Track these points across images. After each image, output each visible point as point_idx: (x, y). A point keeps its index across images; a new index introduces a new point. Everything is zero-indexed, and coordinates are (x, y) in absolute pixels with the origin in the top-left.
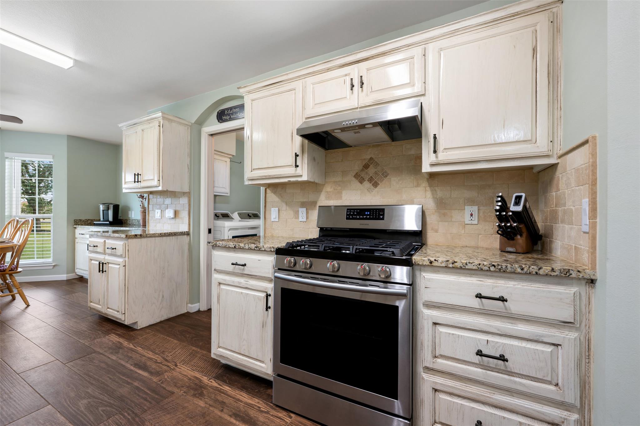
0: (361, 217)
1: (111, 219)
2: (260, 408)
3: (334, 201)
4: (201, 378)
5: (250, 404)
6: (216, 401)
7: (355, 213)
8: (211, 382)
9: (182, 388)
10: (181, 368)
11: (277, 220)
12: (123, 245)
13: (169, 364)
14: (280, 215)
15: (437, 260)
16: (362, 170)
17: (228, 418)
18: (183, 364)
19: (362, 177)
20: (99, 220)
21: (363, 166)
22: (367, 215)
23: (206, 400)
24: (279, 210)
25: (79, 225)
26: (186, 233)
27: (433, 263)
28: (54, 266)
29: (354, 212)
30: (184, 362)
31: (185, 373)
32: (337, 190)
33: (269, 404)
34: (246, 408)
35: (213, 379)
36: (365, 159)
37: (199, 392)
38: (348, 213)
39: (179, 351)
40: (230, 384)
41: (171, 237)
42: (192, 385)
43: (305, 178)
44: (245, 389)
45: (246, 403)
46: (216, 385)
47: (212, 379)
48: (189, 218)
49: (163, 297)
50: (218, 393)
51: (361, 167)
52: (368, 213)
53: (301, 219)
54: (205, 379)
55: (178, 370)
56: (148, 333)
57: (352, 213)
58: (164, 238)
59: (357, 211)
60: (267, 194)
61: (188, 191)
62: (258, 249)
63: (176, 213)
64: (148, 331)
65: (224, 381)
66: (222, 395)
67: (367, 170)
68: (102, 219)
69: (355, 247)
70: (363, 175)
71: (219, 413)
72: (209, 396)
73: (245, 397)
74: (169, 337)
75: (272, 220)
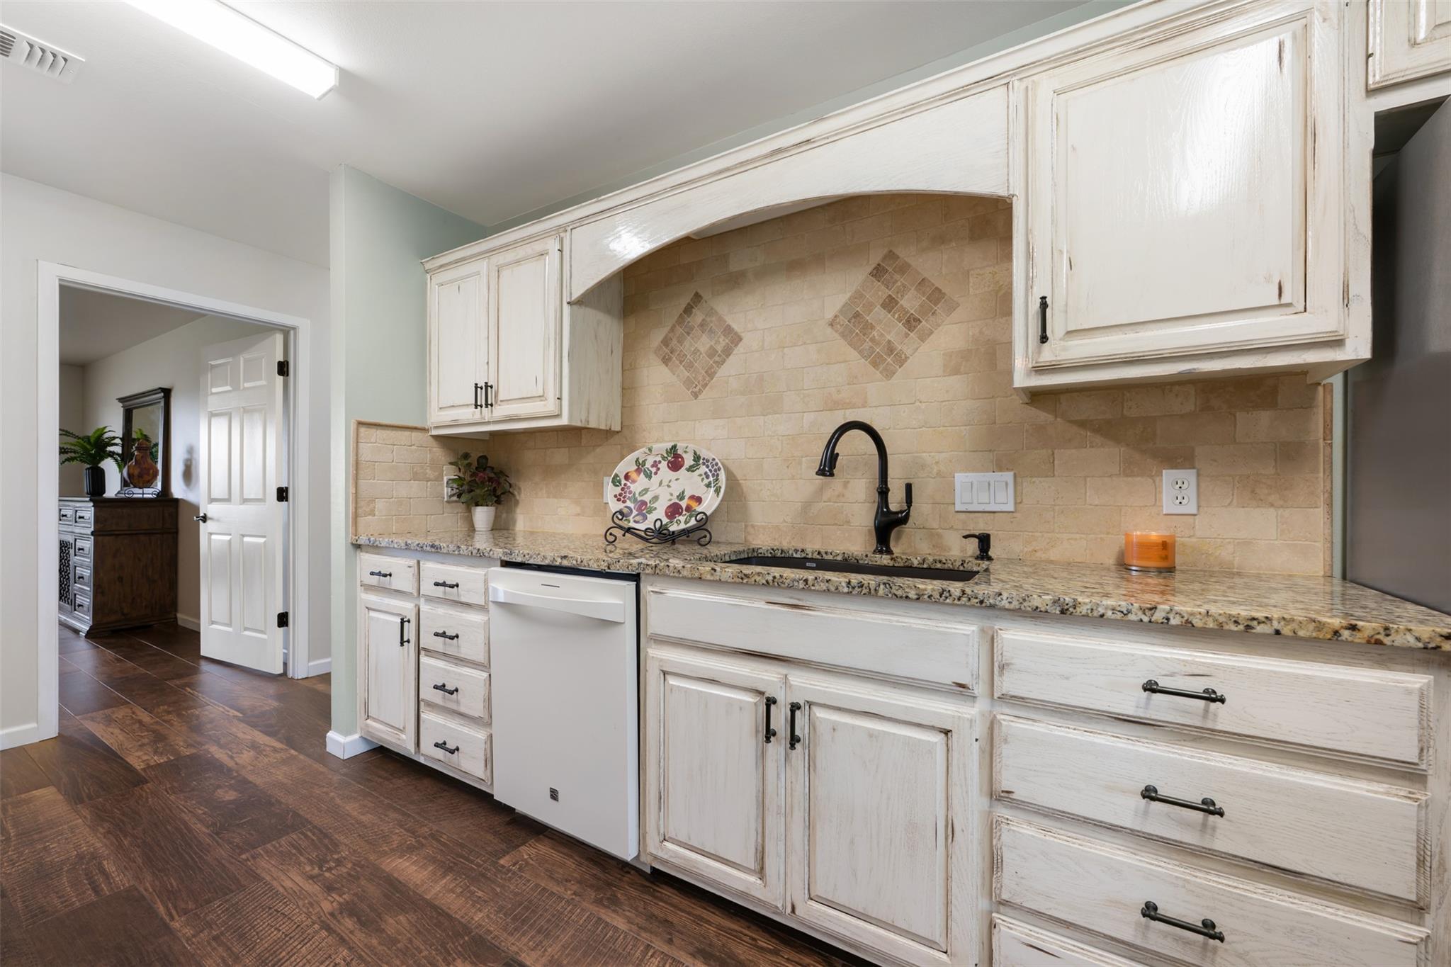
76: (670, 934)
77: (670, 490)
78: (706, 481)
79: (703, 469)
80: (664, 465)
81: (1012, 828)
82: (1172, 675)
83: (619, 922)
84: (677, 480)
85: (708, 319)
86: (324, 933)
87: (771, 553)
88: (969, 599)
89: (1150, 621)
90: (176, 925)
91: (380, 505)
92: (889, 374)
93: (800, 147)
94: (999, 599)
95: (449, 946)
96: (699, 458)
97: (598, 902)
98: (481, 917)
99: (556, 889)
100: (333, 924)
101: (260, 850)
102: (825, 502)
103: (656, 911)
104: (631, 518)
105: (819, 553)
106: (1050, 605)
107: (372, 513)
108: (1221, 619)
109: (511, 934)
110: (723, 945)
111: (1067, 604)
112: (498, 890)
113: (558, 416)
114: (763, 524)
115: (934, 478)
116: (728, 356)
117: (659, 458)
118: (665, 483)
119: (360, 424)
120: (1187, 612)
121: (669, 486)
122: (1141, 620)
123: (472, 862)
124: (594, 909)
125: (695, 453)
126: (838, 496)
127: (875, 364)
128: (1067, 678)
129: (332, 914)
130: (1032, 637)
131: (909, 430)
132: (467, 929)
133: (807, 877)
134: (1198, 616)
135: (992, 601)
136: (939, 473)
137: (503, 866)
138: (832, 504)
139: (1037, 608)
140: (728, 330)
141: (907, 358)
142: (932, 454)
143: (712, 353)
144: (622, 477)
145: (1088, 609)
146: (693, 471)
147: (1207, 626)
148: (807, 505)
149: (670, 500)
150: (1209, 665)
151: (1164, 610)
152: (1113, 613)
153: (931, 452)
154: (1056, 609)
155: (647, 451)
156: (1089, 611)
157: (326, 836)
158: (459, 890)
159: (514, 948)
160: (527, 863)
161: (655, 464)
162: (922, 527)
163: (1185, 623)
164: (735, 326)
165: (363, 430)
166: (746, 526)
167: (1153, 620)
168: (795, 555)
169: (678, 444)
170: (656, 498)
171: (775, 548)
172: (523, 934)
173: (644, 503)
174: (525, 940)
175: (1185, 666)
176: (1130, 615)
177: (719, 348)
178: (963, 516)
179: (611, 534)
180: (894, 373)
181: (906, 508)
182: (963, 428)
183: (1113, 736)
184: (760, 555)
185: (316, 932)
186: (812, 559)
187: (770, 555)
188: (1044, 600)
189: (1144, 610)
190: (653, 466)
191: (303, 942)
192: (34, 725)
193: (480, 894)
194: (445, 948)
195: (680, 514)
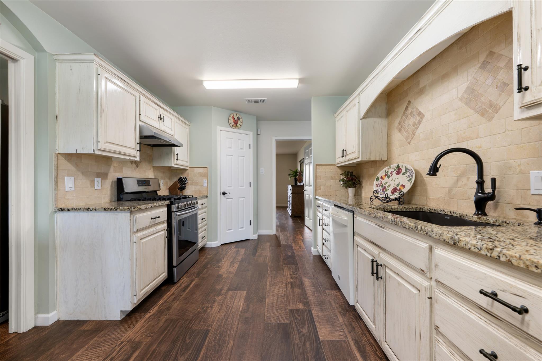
3: (119, 173)
11: (73, 189)
14: (75, 184)
24: (75, 179)
32: (120, 166)
53: (96, 188)
60: (59, 161)
75: (67, 189)
76: (352, 331)
77: (395, 182)
78: (408, 179)
79: (408, 174)
80: (394, 172)
81: (439, 345)
82: (504, 291)
83: (341, 320)
84: (398, 178)
85: (413, 111)
86: (285, 285)
87: (429, 210)
88: (423, 232)
89: (491, 256)
90: (268, 271)
91: (322, 187)
92: (490, 119)
93: (418, 33)
94: (432, 233)
95: (302, 300)
96: (407, 169)
97: (340, 312)
98: (312, 299)
99: (333, 303)
100: (287, 284)
101: (287, 266)
102: (458, 188)
103: (353, 324)
104: (379, 193)
105: (451, 212)
106: (450, 239)
107: (320, 189)
108: (528, 263)
109: (315, 305)
110: (365, 344)
111: (456, 240)
112: (320, 296)
113: (358, 158)
114: (433, 197)
115: (517, 174)
116: (420, 124)
117: (393, 170)
118: (394, 180)
119: (317, 165)
120: (509, 255)
121: (395, 181)
122: (487, 255)
123: (320, 287)
124: (338, 313)
125: (406, 167)
126: (465, 185)
127: (483, 115)
128: (458, 279)
129: (288, 282)
130: (446, 254)
131: (502, 148)
132: (307, 299)
133: (384, 333)
134: (515, 258)
135: (430, 234)
136: (520, 171)
137: (325, 292)
138: (462, 189)
139: (445, 240)
140: (420, 113)
141: (500, 108)
142: (516, 160)
143: (414, 124)
144: (380, 178)
145: (464, 244)
146: (404, 175)
147: (519, 266)
148: (450, 190)
149: (394, 186)
150: (524, 291)
151: (497, 251)
152: (474, 248)
153: (515, 159)
154: (452, 242)
155: (389, 168)
156: (464, 245)
157: (298, 268)
158: (312, 291)
159: (313, 308)
160: (332, 294)
161: (392, 173)
162: (510, 203)
163: (508, 261)
164: (422, 111)
165: (317, 167)
166: (427, 198)
167: (492, 256)
168: (440, 212)
169: (400, 164)
170: (389, 186)
171: (431, 208)
172: (317, 307)
173: (385, 187)
174: (316, 308)
175: (511, 288)
176: (481, 251)
177: (416, 122)
178: (537, 197)
179: (372, 198)
180: (493, 118)
181: (492, 191)
182: (536, 143)
183: (479, 317)
184: (424, 211)
185: (284, 284)
186: (448, 215)
187: (429, 211)
188: (447, 236)
189: (488, 249)
190: (391, 173)
191: (281, 284)
192: (272, 231)
193: (316, 294)
194: (301, 300)
195: (396, 192)
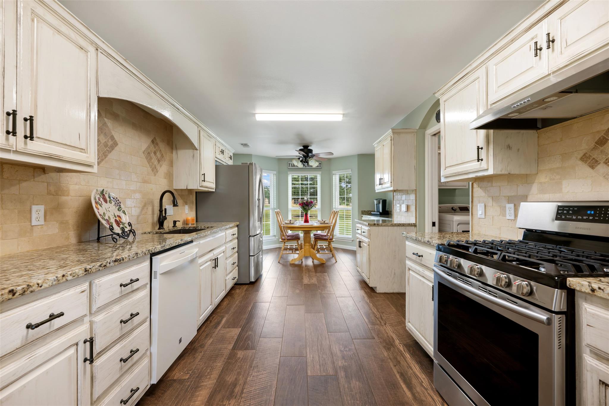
0: (580, 217)
1: (381, 211)
2: (422, 382)
3: (550, 194)
4: (395, 340)
5: (417, 375)
6: (395, 358)
7: (571, 212)
8: (400, 346)
9: (381, 339)
10: (388, 327)
11: (483, 216)
12: (368, 230)
13: (382, 321)
14: (486, 211)
15: (602, 288)
16: (594, 148)
17: (396, 373)
18: (390, 326)
19: (594, 158)
20: (375, 212)
21: (596, 143)
22: (591, 215)
23: (390, 354)
24: (485, 206)
25: (364, 214)
26: (413, 225)
27: (595, 291)
28: (353, 240)
29: (568, 211)
30: (392, 325)
31: (388, 332)
32: (554, 179)
33: (431, 385)
34: (412, 376)
35: (403, 344)
36: (598, 132)
37: (389, 347)
38: (560, 212)
39: (392, 317)
40: (412, 354)
41: (401, 227)
42: (387, 340)
43: (491, 172)
44: (421, 364)
45: (414, 373)
46: (402, 349)
47: (401, 344)
48: (416, 212)
49: (395, 274)
50: (400, 355)
51: (593, 145)
52: (592, 212)
53: (508, 217)
54: (397, 342)
55: (385, 327)
56: (381, 298)
57: (565, 212)
58: (395, 228)
59: (574, 209)
60: (474, 189)
61: (415, 188)
62: (429, 243)
63: (408, 207)
64: (382, 296)
65: (409, 351)
66: (402, 357)
67: (602, 148)
68: (376, 211)
69: (503, 254)
70: (596, 156)
71: (392, 366)
72: (392, 353)
73: (416, 369)
74: (392, 305)
75: (479, 216)
77: (111, 213)
78: (117, 208)
84: (109, 208)
116: (112, 149)
121: (109, 211)
125: (109, 194)
140: (112, 138)
141: (158, 171)
143: (106, 145)
146: (111, 203)
161: (99, 199)
164: (115, 137)
